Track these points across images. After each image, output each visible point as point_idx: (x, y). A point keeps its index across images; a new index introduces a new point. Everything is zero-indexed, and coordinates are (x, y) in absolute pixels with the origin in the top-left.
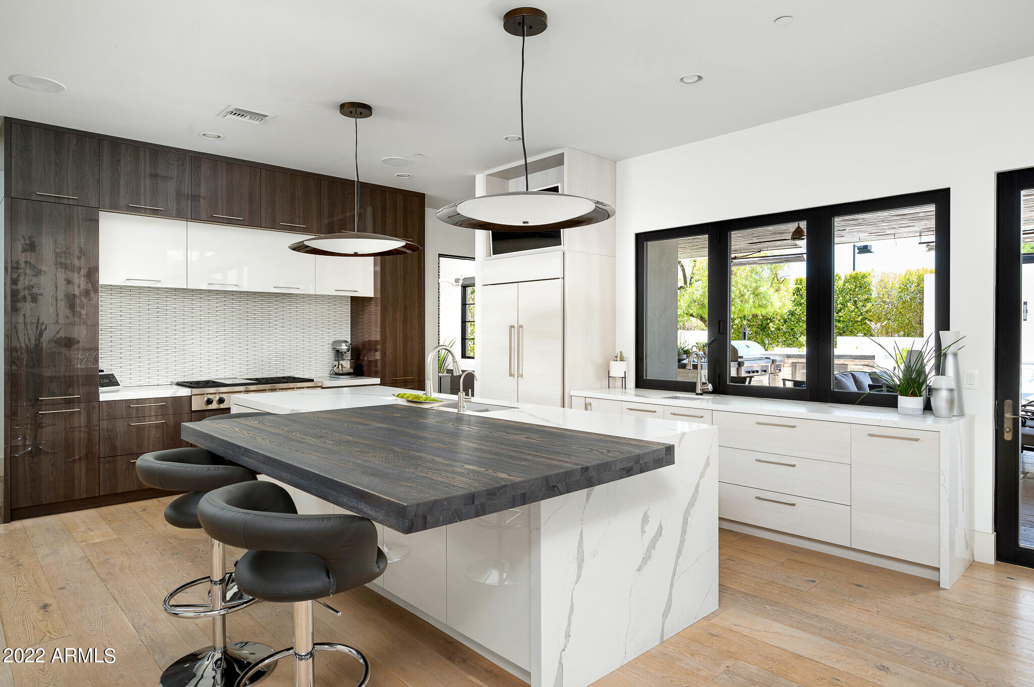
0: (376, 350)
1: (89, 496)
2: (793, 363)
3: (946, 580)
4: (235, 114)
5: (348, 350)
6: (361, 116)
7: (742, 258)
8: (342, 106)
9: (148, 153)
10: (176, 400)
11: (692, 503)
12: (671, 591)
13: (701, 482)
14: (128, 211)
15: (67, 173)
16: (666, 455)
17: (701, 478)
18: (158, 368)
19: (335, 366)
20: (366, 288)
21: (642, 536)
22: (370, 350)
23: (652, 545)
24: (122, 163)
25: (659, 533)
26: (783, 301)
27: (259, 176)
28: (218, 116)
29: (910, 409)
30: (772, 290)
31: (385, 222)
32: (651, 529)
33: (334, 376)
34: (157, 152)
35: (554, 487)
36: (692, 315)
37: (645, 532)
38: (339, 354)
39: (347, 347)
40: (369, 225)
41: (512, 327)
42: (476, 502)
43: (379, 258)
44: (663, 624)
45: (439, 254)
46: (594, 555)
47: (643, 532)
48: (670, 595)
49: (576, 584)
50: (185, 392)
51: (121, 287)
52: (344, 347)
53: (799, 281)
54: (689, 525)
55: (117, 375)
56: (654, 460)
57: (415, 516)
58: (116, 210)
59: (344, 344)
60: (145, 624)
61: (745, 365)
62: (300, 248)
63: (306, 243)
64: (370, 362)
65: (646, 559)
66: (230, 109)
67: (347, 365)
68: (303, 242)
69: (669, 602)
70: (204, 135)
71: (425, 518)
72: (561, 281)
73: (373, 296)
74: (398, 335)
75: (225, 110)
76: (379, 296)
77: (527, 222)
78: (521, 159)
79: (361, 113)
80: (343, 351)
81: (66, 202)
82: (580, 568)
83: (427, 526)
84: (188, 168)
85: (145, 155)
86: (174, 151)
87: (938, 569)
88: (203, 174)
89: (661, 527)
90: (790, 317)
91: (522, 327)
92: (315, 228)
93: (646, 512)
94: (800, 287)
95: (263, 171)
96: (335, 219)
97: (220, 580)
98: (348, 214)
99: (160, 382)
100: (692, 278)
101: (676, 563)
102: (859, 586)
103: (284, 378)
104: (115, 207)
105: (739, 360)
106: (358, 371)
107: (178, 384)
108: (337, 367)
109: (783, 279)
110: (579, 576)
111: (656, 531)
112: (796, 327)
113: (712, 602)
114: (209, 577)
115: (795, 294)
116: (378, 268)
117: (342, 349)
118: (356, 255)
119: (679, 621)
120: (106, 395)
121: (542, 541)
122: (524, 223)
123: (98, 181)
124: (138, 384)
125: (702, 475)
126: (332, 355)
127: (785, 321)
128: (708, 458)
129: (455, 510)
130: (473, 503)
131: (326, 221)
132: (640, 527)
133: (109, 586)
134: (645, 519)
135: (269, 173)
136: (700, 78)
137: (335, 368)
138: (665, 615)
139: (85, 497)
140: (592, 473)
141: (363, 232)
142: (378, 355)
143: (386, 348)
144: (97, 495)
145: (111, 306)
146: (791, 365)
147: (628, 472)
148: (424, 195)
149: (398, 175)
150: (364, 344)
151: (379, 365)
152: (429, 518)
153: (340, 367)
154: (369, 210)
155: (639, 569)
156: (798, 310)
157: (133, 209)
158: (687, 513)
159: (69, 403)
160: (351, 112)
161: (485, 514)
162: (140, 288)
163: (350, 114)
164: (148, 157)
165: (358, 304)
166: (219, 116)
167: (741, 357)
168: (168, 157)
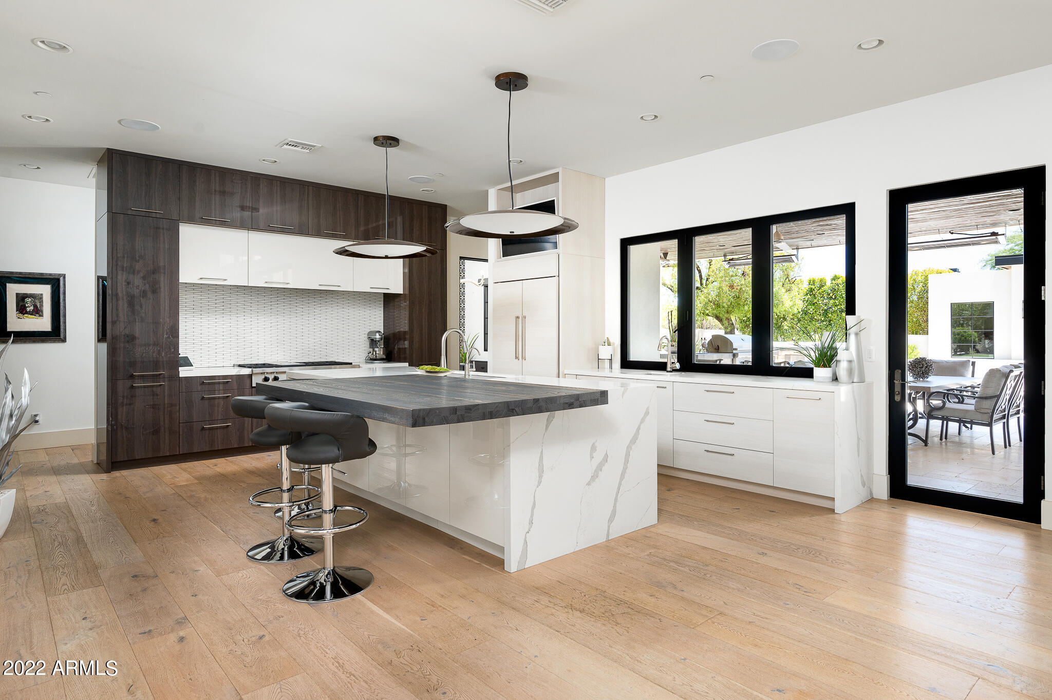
0: (405, 339)
1: (171, 454)
2: (786, 355)
3: (839, 507)
4: (290, 145)
5: (381, 339)
6: (391, 146)
7: (738, 259)
8: (376, 139)
9: (217, 174)
10: (239, 377)
11: (634, 440)
12: (615, 504)
13: (641, 427)
14: (202, 222)
15: (155, 192)
16: (601, 397)
17: (641, 423)
18: (223, 353)
19: (370, 352)
20: (397, 286)
21: (591, 460)
22: (400, 339)
23: (600, 468)
24: (197, 184)
25: (606, 459)
26: (794, 300)
27: (307, 194)
28: (276, 146)
29: (821, 377)
30: (783, 290)
31: (413, 230)
32: (599, 456)
33: (369, 361)
34: (225, 174)
35: (513, 409)
36: (708, 315)
37: (593, 457)
38: (373, 343)
39: (380, 337)
40: (400, 234)
41: (518, 317)
42: (458, 413)
43: (407, 260)
44: (609, 527)
45: (460, 257)
46: (552, 469)
47: (592, 457)
48: (615, 506)
49: (538, 487)
50: (247, 371)
51: (194, 284)
52: (378, 336)
53: (812, 282)
54: (631, 457)
55: (191, 357)
56: (591, 400)
57: (417, 417)
58: (193, 222)
59: (377, 334)
60: (230, 530)
61: (739, 357)
62: (343, 252)
63: (347, 248)
64: (399, 349)
65: (594, 477)
66: (286, 142)
67: (379, 352)
68: (344, 247)
69: (614, 512)
70: (264, 160)
71: (424, 419)
72: (556, 278)
73: (402, 293)
74: (424, 323)
75: (283, 141)
76: (407, 292)
77: (513, 232)
78: (507, 182)
79: (390, 144)
80: (377, 340)
81: (154, 215)
82: (540, 477)
83: (426, 424)
84: (249, 187)
85: (215, 175)
86: (238, 173)
87: (833, 499)
88: (261, 191)
89: (606, 455)
90: (804, 315)
91: (525, 318)
92: (353, 235)
93: (594, 444)
94: (813, 287)
95: (311, 188)
96: (370, 226)
97: (288, 490)
98: (380, 223)
99: (224, 364)
100: (707, 279)
101: (620, 484)
102: (773, 512)
103: (327, 362)
104: (191, 220)
105: (734, 352)
106: (389, 357)
107: (240, 366)
108: (372, 353)
109: (794, 279)
110: (540, 483)
111: (602, 458)
112: (809, 325)
113: (651, 517)
114: (280, 488)
115: (809, 295)
116: (407, 270)
117: (376, 338)
118: (387, 257)
119: (621, 527)
120: (184, 372)
121: (511, 454)
122: (511, 232)
123: (179, 199)
124: (207, 365)
125: (642, 421)
126: (368, 343)
127: (799, 320)
128: (648, 409)
129: (444, 416)
130: (456, 414)
131: (362, 229)
132: (589, 454)
133: (199, 509)
134: (594, 448)
135: (315, 189)
136: (656, 117)
137: (370, 354)
138: (611, 520)
139: (168, 455)
140: (542, 404)
141: (393, 238)
142: (407, 344)
143: (413, 337)
144: (178, 453)
145: (186, 301)
146: (784, 357)
147: (570, 406)
148: (446, 205)
149: (423, 190)
150: (394, 334)
151: (408, 352)
152: (427, 419)
153: (374, 353)
154: (399, 219)
155: (589, 484)
156: (811, 309)
157: (205, 221)
158: (629, 448)
159: (156, 377)
160: (383, 143)
161: (464, 422)
162: (209, 285)
163: (382, 145)
164: (217, 178)
165: (389, 299)
166: (278, 146)
167: (736, 349)
168: (234, 178)
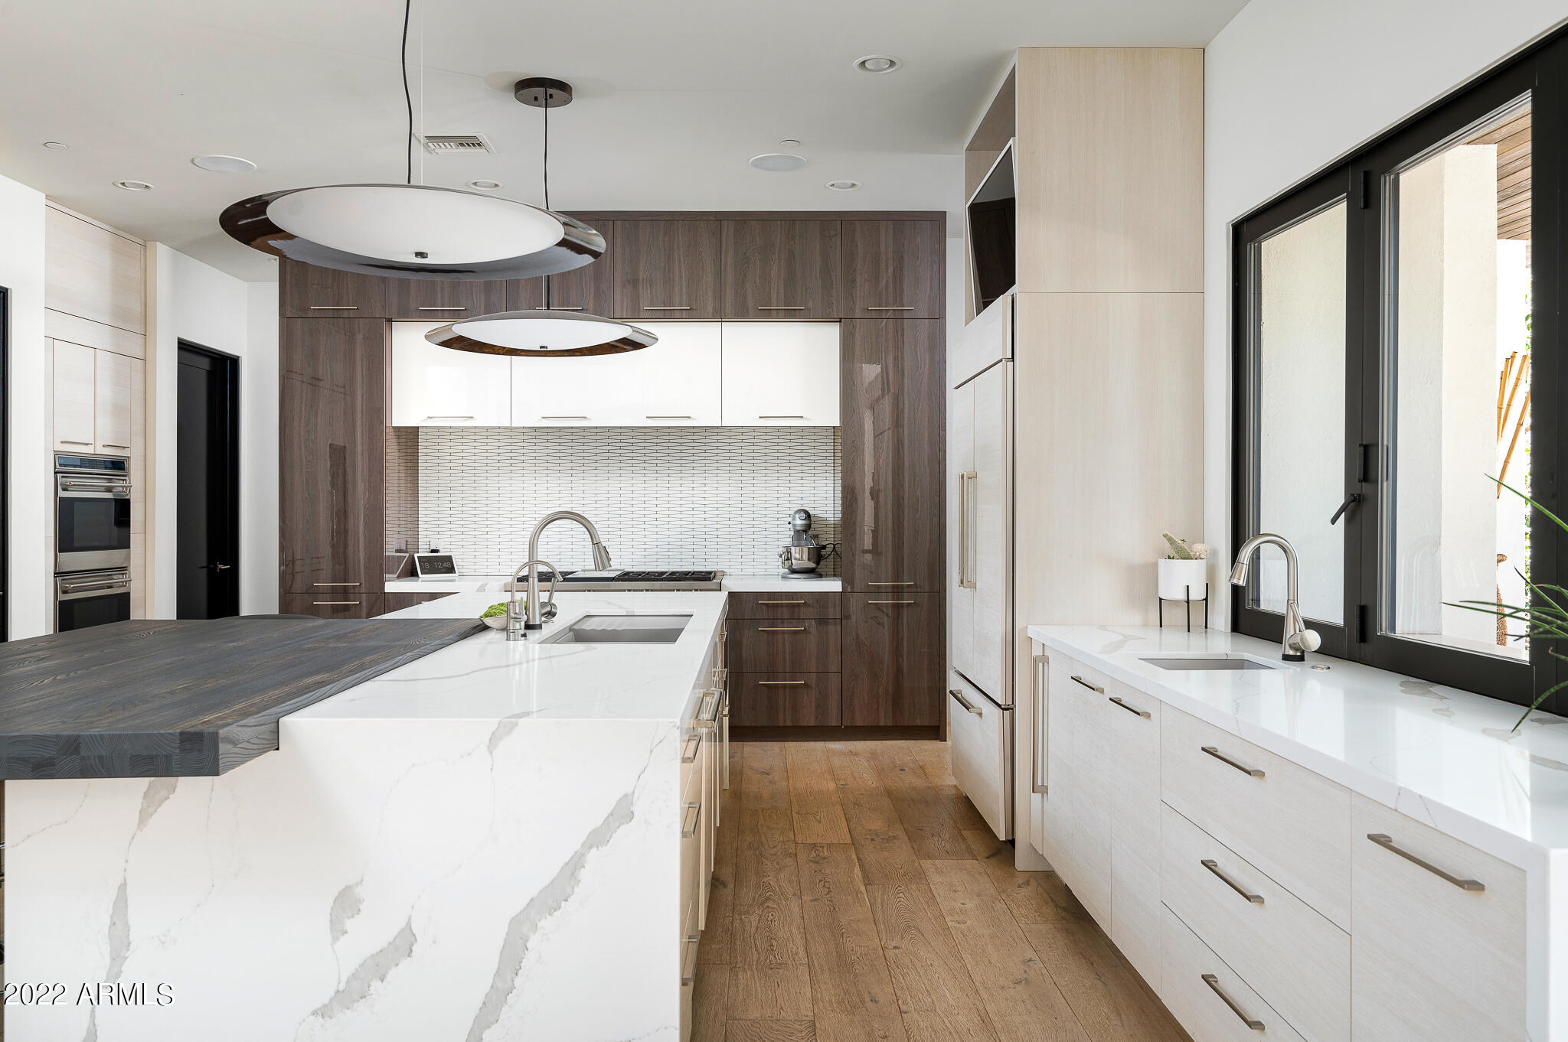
6: (553, 99)
14: (420, 317)
23: (374, 969)
25: (404, 944)
37: (343, 933)
41: (963, 477)
47: (339, 932)
55: (456, 557)
58: (406, 317)
65: (350, 995)
72: (1003, 365)
73: (838, 425)
79: (551, 97)
81: (346, 314)
89: (407, 934)
91: (976, 477)
92: (710, 309)
93: (349, 889)
95: (619, 224)
104: (404, 314)
111: (390, 939)
121: (8, 875)
134: (346, 903)
135: (627, 225)
155: (324, 1012)
157: (426, 314)
158: (523, 925)
159: (348, 592)
160: (536, 99)
